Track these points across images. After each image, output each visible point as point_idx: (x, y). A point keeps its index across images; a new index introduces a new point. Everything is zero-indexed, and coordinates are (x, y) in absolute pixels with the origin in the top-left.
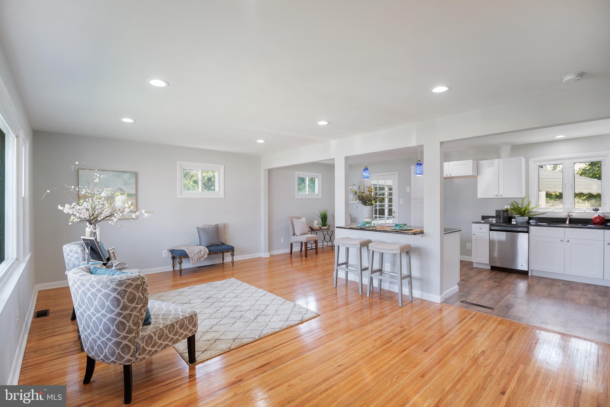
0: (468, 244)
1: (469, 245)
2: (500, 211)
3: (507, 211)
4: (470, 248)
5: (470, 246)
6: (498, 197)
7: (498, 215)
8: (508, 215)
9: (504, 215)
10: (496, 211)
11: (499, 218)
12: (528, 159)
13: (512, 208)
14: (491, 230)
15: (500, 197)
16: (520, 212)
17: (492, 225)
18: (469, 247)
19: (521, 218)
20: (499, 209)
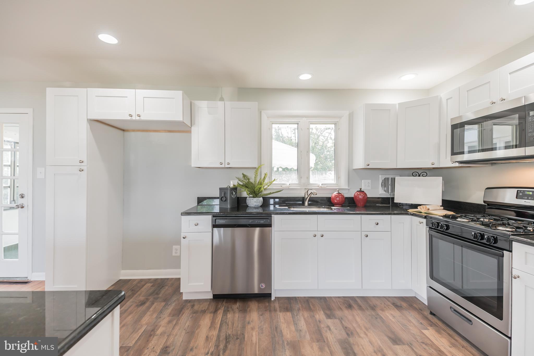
0: (174, 247)
1: (176, 250)
2: (226, 189)
3: (235, 189)
4: (178, 254)
5: (178, 252)
6: (223, 166)
7: (223, 196)
8: (237, 196)
9: (233, 196)
10: (221, 189)
11: (225, 201)
12: (261, 112)
13: (241, 184)
14: (215, 226)
15: (227, 166)
16: (254, 190)
17: (215, 216)
18: (176, 253)
19: (255, 199)
20: (225, 186)
